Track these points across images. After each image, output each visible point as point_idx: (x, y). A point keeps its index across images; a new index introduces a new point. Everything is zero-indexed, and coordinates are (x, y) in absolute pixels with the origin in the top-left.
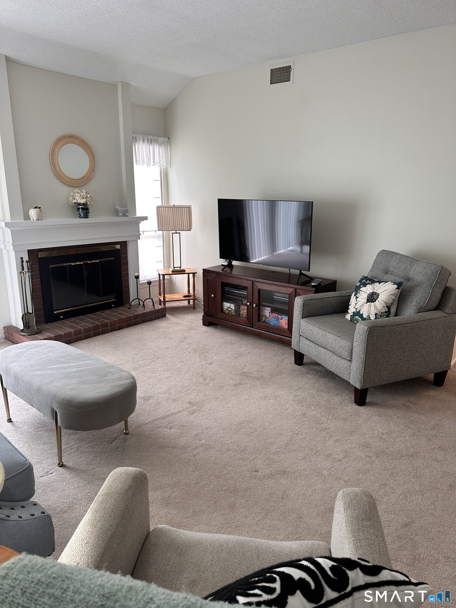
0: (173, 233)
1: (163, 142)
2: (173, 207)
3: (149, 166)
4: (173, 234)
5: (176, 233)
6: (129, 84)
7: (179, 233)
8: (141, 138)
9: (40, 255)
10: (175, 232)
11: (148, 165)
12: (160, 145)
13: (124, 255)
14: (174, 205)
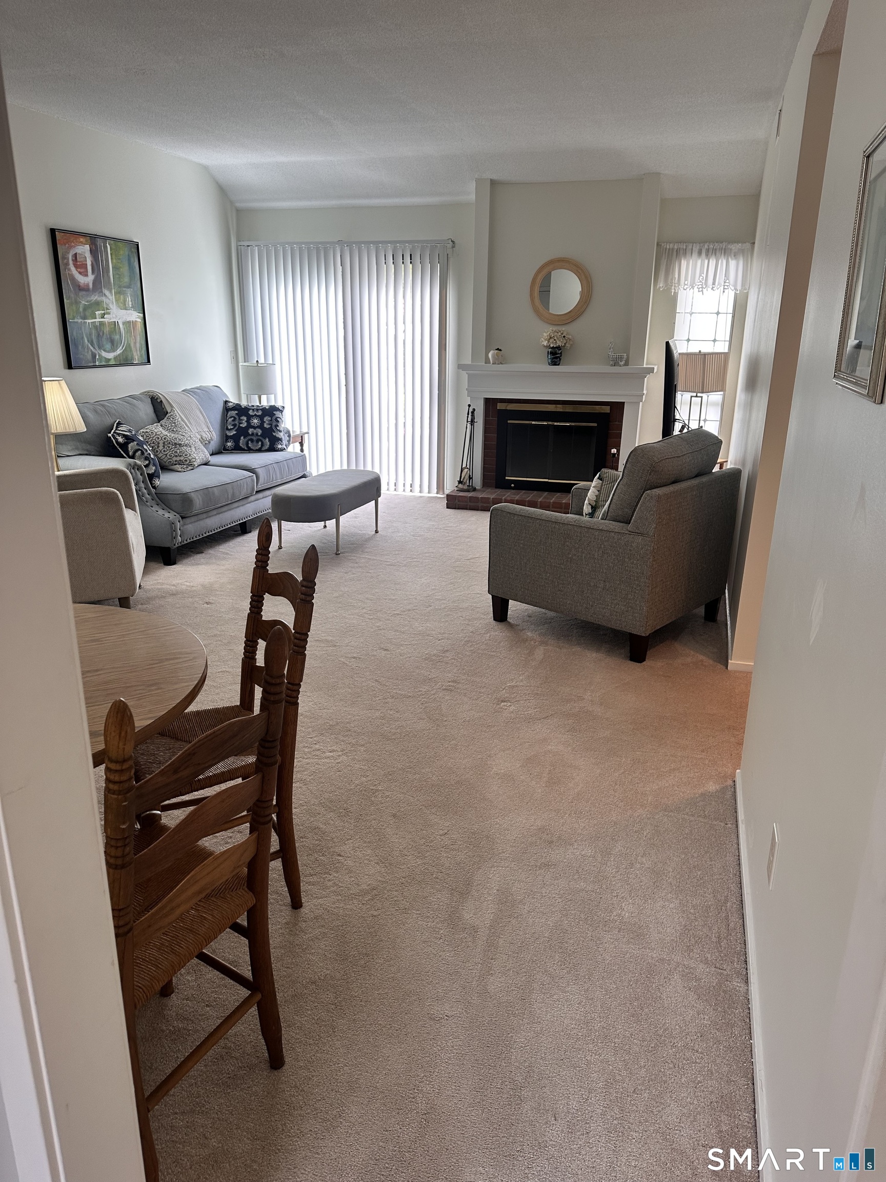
0: (691, 397)
1: (742, 251)
2: (698, 355)
3: (702, 291)
4: (693, 398)
5: (697, 396)
6: (659, 174)
7: (702, 397)
8: (696, 249)
9: (500, 406)
10: (695, 394)
11: (701, 289)
12: (735, 256)
13: (617, 423)
14: (700, 351)
